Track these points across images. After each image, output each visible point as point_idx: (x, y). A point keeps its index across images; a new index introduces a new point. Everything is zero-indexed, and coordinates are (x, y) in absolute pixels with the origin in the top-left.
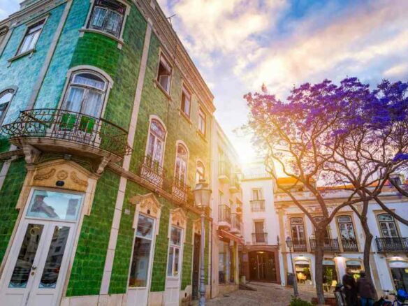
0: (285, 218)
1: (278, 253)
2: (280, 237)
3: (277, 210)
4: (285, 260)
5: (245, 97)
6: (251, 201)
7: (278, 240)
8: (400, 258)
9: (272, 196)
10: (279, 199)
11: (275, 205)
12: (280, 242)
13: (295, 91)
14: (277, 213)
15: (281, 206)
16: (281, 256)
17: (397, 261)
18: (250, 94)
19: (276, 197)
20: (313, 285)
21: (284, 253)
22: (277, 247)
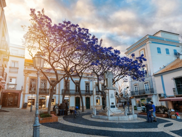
0: (28, 78)
1: (21, 94)
2: (23, 87)
3: (24, 74)
4: (24, 97)
5: (31, 9)
6: (10, 67)
7: (22, 88)
8: (67, 96)
9: (24, 67)
10: (27, 69)
11: (24, 71)
12: (23, 89)
13: (65, 22)
14: (24, 75)
15: (27, 72)
16: (22, 95)
17: (67, 97)
18: (34, 10)
19: (25, 68)
20: (35, 107)
21: (24, 94)
22: (21, 91)
